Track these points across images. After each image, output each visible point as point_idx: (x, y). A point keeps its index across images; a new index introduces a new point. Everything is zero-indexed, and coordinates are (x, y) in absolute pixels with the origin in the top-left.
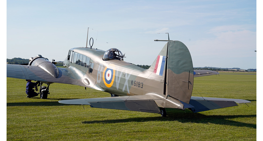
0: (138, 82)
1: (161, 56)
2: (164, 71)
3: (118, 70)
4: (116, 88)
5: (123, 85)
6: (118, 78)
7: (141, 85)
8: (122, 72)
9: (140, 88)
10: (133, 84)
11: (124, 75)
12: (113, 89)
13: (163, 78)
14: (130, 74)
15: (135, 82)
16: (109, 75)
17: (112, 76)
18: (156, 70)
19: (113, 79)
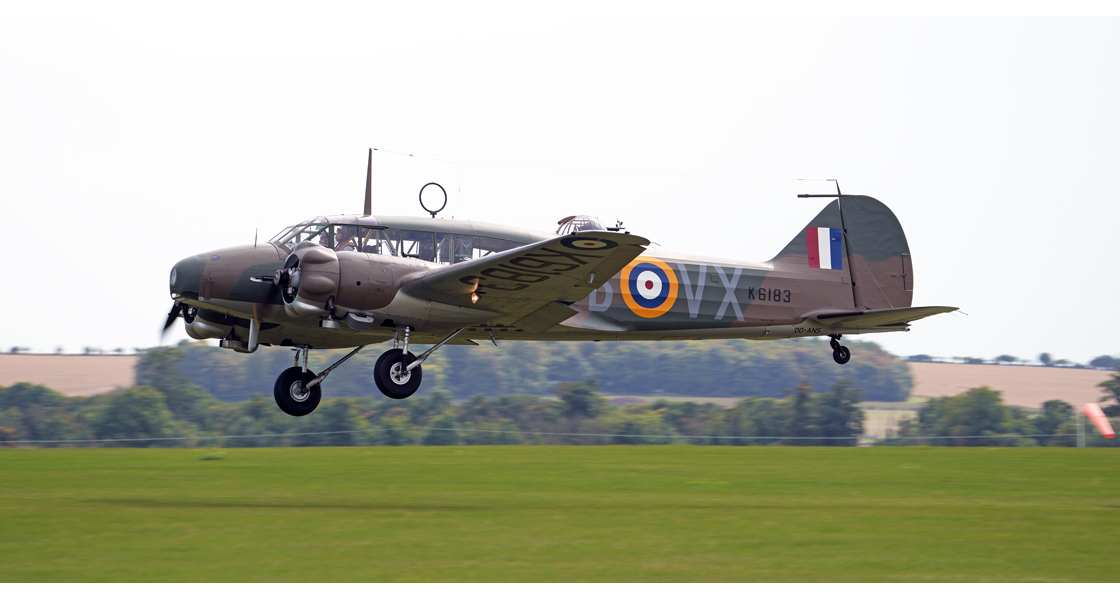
0: (772, 290)
1: (819, 229)
2: (845, 260)
3: (683, 269)
4: (688, 314)
5: (719, 304)
6: (694, 288)
7: (783, 296)
8: (703, 271)
9: (781, 304)
10: (757, 298)
11: (713, 278)
12: (672, 320)
13: (845, 273)
14: (738, 273)
15: (762, 292)
16: (649, 285)
17: (666, 286)
18: (814, 259)
19: (673, 294)
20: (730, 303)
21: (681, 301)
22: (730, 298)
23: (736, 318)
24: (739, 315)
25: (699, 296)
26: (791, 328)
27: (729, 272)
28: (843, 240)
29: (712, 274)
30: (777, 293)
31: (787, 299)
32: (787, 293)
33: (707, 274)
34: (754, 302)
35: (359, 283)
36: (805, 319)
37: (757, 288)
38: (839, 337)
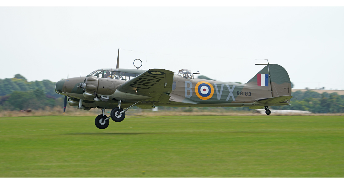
0: (245, 92)
1: (261, 74)
2: (269, 84)
3: (216, 85)
4: (217, 99)
5: (227, 96)
6: (219, 91)
7: (248, 94)
8: (222, 86)
9: (248, 96)
10: (240, 94)
11: (225, 88)
12: (212, 100)
13: (269, 87)
14: (234, 87)
15: (242, 93)
16: (204, 90)
17: (210, 90)
18: (259, 83)
19: (212, 93)
20: (231, 96)
21: (215, 95)
22: (231, 94)
23: (233, 100)
24: (234, 100)
25: (221, 94)
26: (251, 103)
27: (231, 87)
28: (269, 78)
29: (225, 87)
30: (246, 93)
31: (250, 95)
32: (250, 93)
33: (224, 87)
34: (239, 96)
35: (104, 87)
36: (255, 101)
37: (240, 92)
38: (267, 106)
